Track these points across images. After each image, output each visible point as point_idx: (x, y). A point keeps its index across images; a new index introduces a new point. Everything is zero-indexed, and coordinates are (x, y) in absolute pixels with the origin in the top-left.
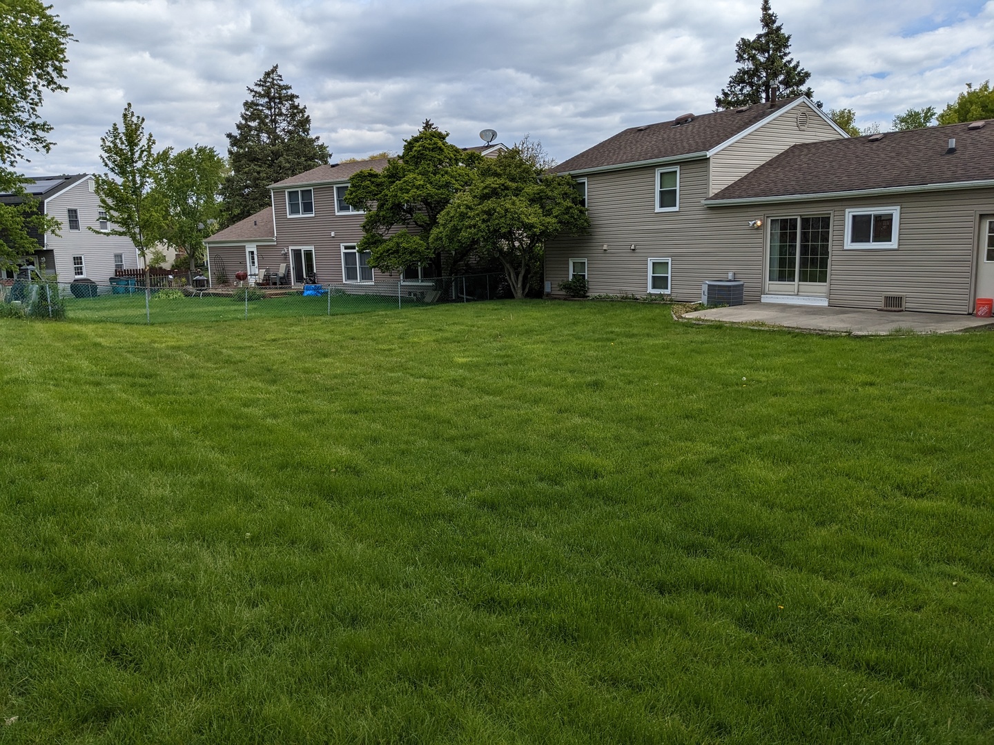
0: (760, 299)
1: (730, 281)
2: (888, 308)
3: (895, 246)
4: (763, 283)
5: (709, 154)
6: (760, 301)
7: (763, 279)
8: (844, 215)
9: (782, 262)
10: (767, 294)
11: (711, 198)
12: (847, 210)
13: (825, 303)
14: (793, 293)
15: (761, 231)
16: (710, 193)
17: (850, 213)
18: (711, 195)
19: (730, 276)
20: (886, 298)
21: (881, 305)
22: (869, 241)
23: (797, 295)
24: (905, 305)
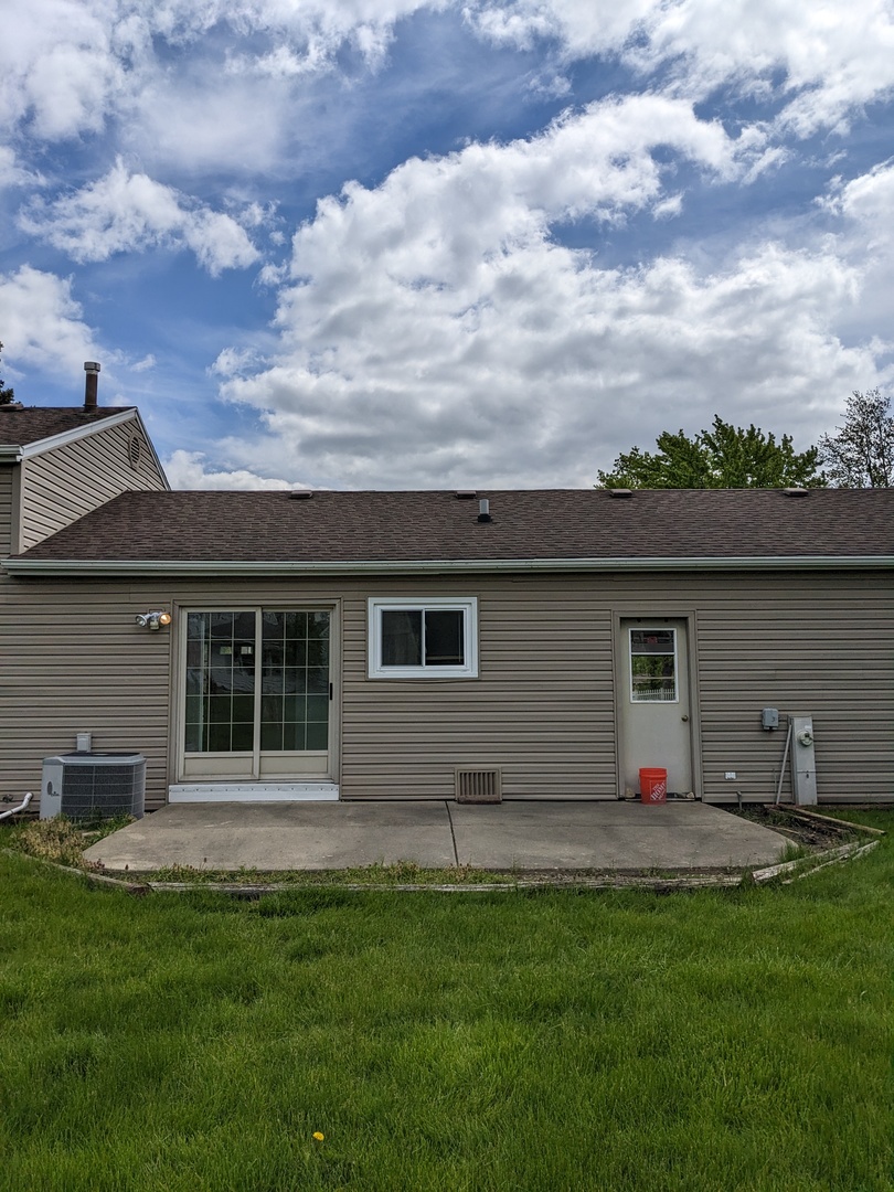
0: (166, 794)
1: (83, 754)
2: (470, 797)
3: (474, 674)
4: (169, 755)
5: (27, 452)
6: (165, 798)
7: (168, 747)
8: (366, 610)
9: (217, 707)
10: (180, 782)
11: (24, 556)
12: (371, 601)
13: (331, 794)
14: (248, 777)
15: (164, 638)
16: (21, 546)
17: (376, 607)
18: (22, 550)
19: (83, 742)
20: (464, 775)
21: (452, 790)
22: (420, 663)
23: (258, 781)
24: (504, 789)
